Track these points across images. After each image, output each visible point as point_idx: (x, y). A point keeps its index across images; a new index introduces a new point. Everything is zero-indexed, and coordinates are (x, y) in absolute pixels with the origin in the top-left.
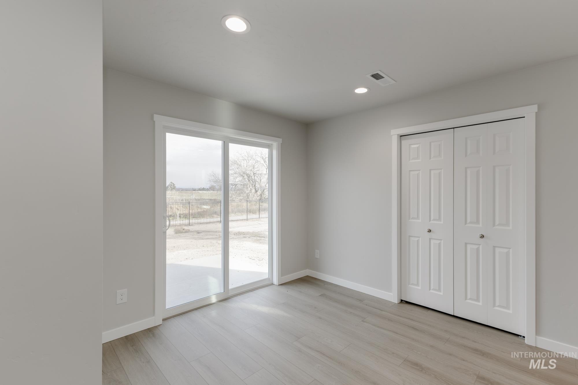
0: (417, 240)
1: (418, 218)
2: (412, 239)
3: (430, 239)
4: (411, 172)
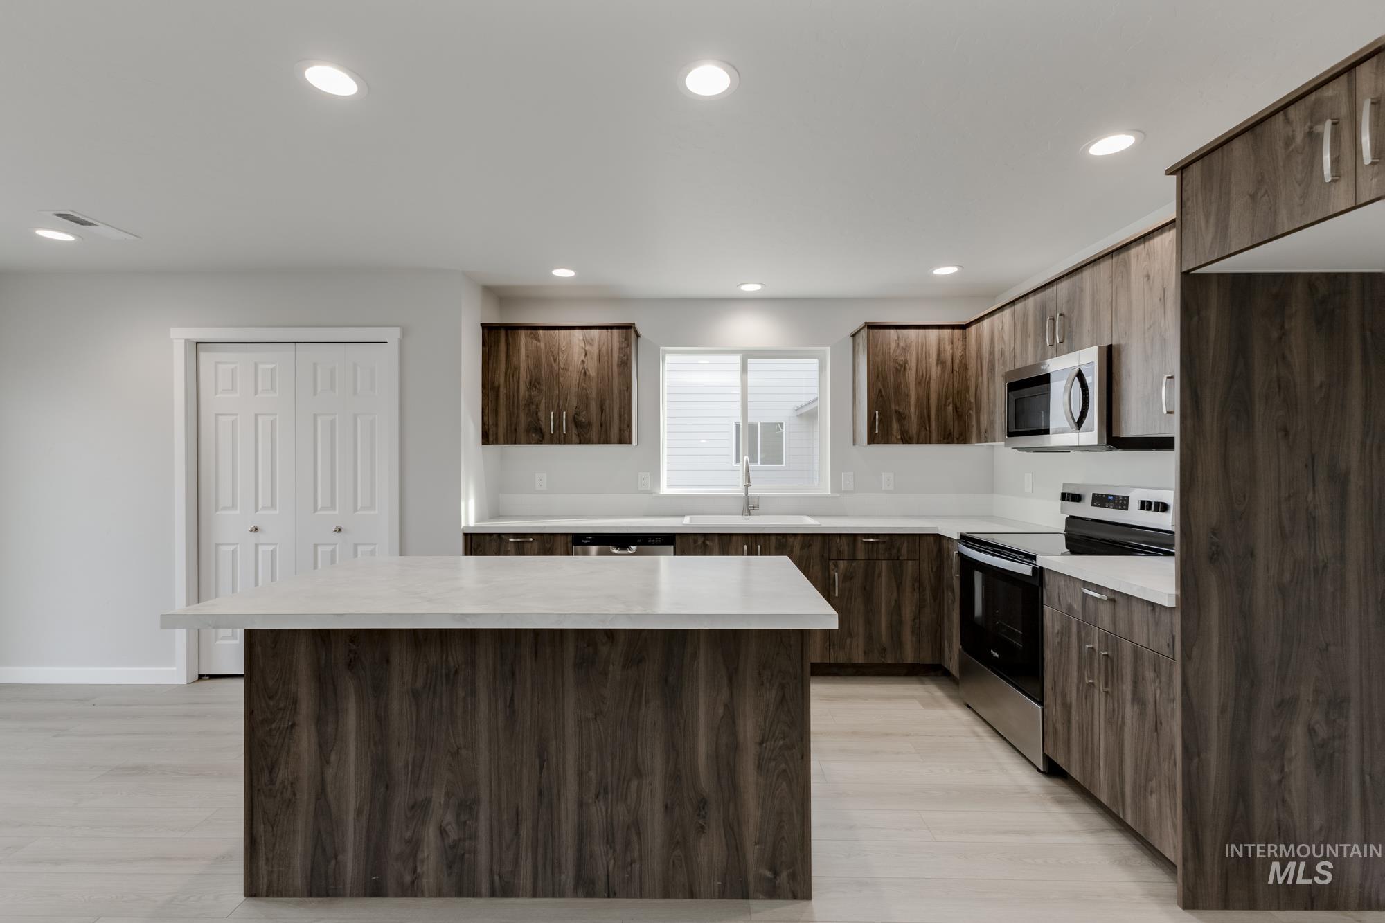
0: (233, 551)
1: (234, 506)
2: (223, 548)
3: (257, 545)
4: (220, 417)
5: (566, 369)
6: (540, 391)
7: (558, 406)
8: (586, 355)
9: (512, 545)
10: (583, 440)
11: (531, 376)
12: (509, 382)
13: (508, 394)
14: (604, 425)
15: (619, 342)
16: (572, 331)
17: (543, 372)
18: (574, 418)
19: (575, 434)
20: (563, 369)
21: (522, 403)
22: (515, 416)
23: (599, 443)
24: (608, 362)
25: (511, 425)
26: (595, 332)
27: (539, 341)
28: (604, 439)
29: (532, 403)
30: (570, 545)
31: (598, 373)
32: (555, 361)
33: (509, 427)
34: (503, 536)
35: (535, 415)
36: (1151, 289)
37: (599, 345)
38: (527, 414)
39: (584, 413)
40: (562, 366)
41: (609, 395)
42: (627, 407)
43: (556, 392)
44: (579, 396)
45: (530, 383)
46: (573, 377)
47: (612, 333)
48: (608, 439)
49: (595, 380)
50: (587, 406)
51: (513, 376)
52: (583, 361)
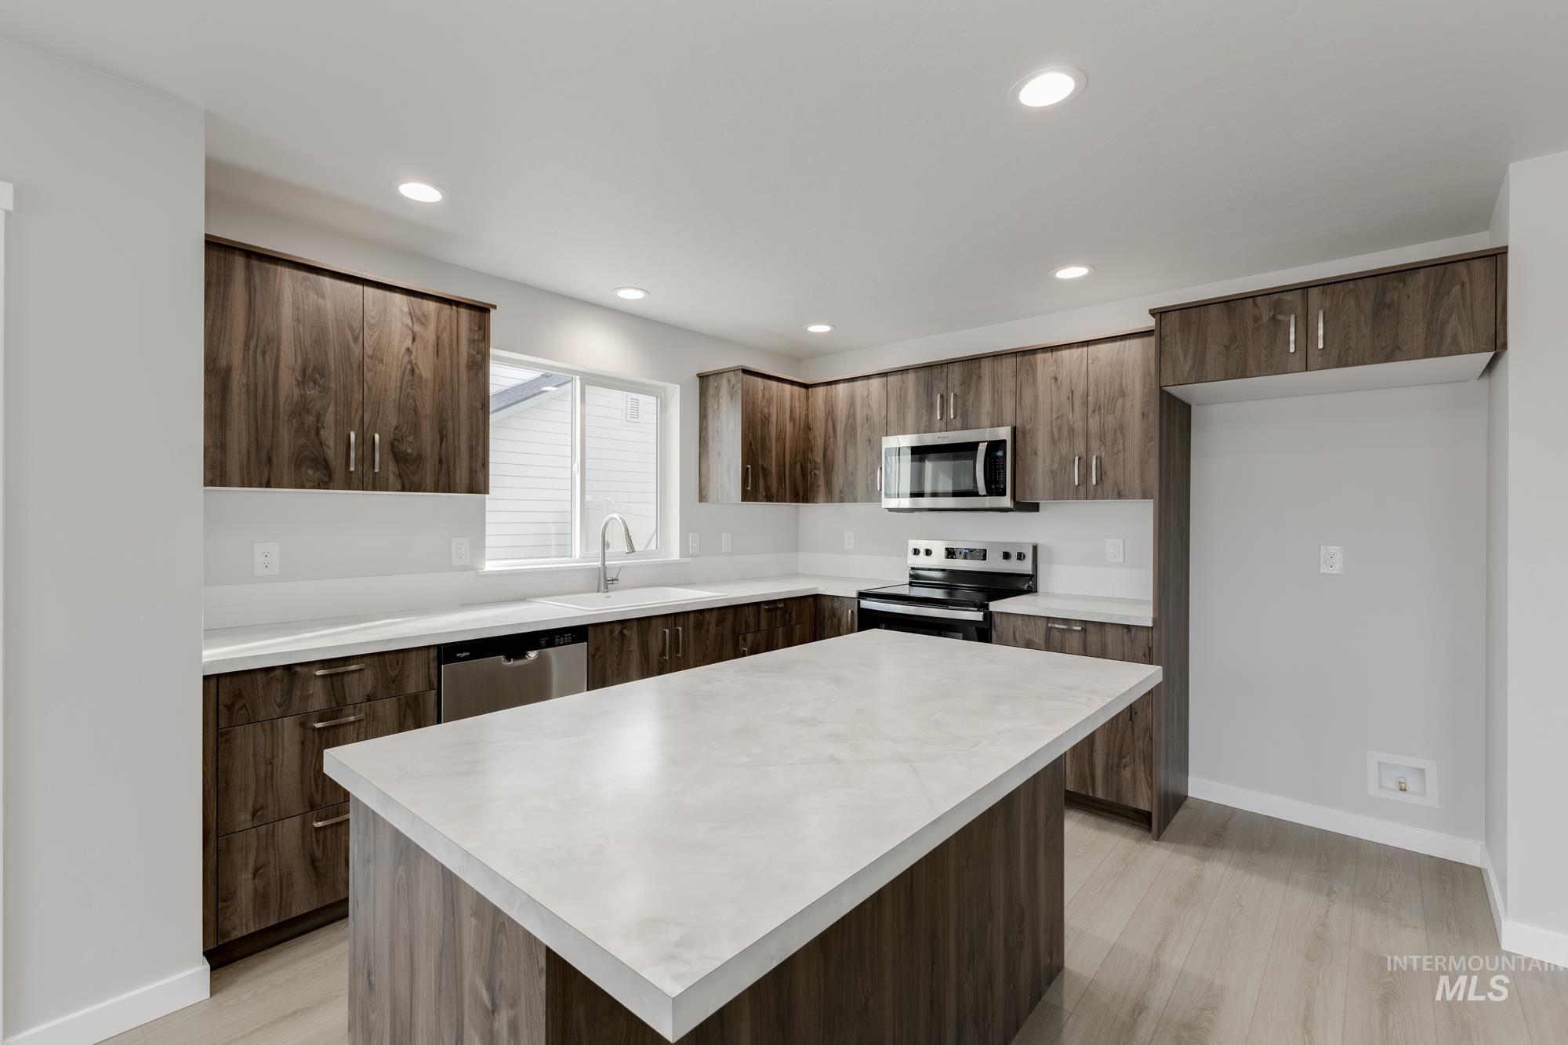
5: (377, 358)
6: (325, 390)
7: (362, 422)
8: (414, 339)
9: (319, 683)
10: (409, 484)
11: (305, 361)
12: (255, 364)
13: (252, 387)
14: (444, 461)
15: (470, 329)
16: (388, 294)
17: (331, 356)
18: (392, 445)
19: (394, 473)
20: (371, 357)
21: (284, 408)
22: (269, 432)
23: (436, 490)
24: (451, 359)
25: (258, 449)
26: (431, 306)
27: (323, 297)
28: (445, 485)
29: (308, 411)
30: (433, 665)
31: (435, 376)
32: (356, 339)
33: (253, 455)
34: (298, 669)
35: (313, 433)
36: (1058, 389)
37: (437, 328)
38: (297, 431)
39: (411, 438)
40: (369, 351)
41: (452, 413)
42: (482, 434)
43: (358, 397)
44: (400, 409)
45: (304, 372)
46: (391, 373)
47: (458, 313)
48: (452, 485)
49: (430, 385)
50: (416, 428)
51: (264, 353)
52: (408, 350)
